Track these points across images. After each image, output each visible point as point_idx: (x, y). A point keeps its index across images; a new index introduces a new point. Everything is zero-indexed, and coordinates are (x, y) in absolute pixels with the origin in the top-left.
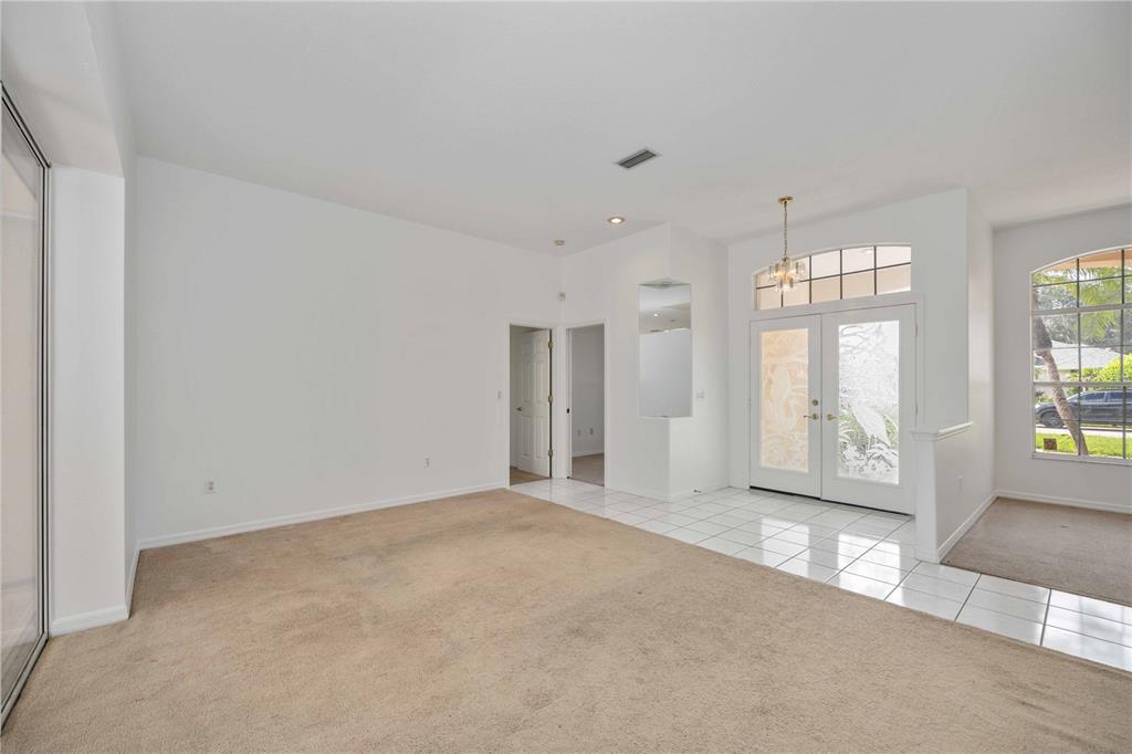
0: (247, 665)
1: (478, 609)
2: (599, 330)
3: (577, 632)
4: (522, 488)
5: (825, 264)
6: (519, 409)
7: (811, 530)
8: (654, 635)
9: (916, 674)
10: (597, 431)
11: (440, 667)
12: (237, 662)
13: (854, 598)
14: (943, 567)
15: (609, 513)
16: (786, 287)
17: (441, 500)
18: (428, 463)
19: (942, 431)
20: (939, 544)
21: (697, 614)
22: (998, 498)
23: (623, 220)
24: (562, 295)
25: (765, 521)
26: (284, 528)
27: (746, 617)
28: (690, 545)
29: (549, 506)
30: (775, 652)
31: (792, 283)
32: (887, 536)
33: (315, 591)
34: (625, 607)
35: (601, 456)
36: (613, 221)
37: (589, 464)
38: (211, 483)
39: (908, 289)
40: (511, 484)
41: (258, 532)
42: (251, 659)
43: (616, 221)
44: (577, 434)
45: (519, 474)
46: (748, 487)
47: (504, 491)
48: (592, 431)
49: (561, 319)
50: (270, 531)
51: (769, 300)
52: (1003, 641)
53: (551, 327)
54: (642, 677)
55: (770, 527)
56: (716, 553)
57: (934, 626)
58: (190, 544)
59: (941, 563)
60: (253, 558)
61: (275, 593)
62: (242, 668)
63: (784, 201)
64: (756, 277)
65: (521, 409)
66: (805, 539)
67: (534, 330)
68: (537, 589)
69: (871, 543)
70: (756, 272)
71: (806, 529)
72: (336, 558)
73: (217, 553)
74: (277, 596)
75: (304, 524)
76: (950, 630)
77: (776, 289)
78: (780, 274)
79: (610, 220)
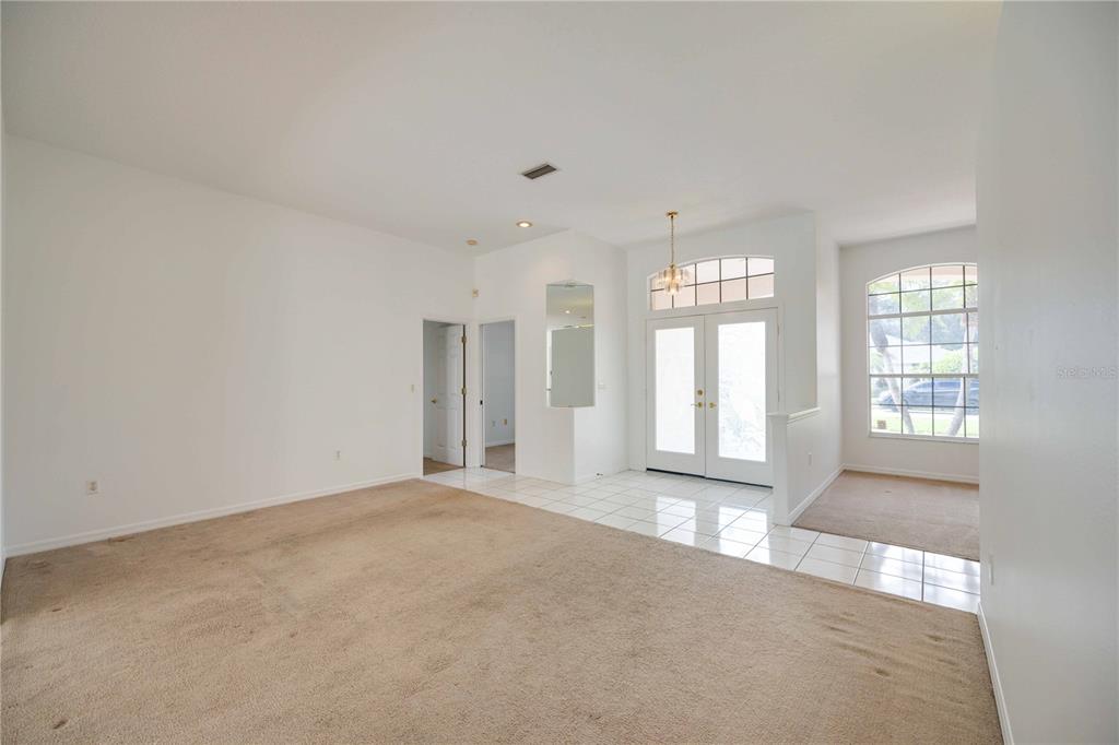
0: (138, 661)
1: (384, 591)
2: (510, 326)
3: (479, 604)
4: (433, 478)
5: (708, 270)
6: (434, 402)
7: (697, 505)
8: (548, 601)
9: (758, 614)
10: (509, 422)
11: (343, 645)
12: (126, 660)
13: (720, 559)
14: (793, 529)
15: (519, 498)
16: (673, 291)
17: (351, 492)
18: (338, 456)
19: (792, 415)
20: (790, 509)
21: (588, 580)
22: (845, 471)
23: (531, 224)
24: (476, 292)
25: (659, 499)
26: (180, 527)
27: (629, 580)
28: (588, 523)
29: (460, 494)
30: (649, 606)
31: (677, 287)
32: (755, 506)
33: (213, 587)
34: (525, 579)
35: (512, 446)
36: (522, 225)
37: (501, 453)
38: (93, 484)
39: (772, 295)
40: (424, 474)
41: (150, 532)
42: (142, 656)
43: (525, 225)
44: (491, 424)
45: (432, 464)
46: (645, 469)
47: (418, 481)
48: (506, 423)
49: (474, 314)
50: (163, 530)
51: (662, 302)
52: (825, 583)
53: (464, 322)
54: (534, 636)
55: (663, 503)
56: (610, 528)
57: (778, 575)
58: (68, 549)
59: (792, 526)
60: (143, 558)
61: (169, 591)
62: (132, 664)
63: (671, 215)
64: (651, 280)
65: (435, 401)
66: (692, 513)
67: (448, 325)
68: (444, 569)
69: (740, 512)
70: (652, 276)
71: (693, 504)
72: (238, 553)
73: (101, 556)
74: (172, 594)
75: (203, 521)
76: (789, 577)
77: (664, 292)
78: (668, 279)
79: (518, 224)
